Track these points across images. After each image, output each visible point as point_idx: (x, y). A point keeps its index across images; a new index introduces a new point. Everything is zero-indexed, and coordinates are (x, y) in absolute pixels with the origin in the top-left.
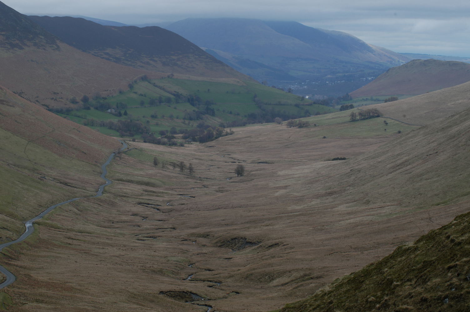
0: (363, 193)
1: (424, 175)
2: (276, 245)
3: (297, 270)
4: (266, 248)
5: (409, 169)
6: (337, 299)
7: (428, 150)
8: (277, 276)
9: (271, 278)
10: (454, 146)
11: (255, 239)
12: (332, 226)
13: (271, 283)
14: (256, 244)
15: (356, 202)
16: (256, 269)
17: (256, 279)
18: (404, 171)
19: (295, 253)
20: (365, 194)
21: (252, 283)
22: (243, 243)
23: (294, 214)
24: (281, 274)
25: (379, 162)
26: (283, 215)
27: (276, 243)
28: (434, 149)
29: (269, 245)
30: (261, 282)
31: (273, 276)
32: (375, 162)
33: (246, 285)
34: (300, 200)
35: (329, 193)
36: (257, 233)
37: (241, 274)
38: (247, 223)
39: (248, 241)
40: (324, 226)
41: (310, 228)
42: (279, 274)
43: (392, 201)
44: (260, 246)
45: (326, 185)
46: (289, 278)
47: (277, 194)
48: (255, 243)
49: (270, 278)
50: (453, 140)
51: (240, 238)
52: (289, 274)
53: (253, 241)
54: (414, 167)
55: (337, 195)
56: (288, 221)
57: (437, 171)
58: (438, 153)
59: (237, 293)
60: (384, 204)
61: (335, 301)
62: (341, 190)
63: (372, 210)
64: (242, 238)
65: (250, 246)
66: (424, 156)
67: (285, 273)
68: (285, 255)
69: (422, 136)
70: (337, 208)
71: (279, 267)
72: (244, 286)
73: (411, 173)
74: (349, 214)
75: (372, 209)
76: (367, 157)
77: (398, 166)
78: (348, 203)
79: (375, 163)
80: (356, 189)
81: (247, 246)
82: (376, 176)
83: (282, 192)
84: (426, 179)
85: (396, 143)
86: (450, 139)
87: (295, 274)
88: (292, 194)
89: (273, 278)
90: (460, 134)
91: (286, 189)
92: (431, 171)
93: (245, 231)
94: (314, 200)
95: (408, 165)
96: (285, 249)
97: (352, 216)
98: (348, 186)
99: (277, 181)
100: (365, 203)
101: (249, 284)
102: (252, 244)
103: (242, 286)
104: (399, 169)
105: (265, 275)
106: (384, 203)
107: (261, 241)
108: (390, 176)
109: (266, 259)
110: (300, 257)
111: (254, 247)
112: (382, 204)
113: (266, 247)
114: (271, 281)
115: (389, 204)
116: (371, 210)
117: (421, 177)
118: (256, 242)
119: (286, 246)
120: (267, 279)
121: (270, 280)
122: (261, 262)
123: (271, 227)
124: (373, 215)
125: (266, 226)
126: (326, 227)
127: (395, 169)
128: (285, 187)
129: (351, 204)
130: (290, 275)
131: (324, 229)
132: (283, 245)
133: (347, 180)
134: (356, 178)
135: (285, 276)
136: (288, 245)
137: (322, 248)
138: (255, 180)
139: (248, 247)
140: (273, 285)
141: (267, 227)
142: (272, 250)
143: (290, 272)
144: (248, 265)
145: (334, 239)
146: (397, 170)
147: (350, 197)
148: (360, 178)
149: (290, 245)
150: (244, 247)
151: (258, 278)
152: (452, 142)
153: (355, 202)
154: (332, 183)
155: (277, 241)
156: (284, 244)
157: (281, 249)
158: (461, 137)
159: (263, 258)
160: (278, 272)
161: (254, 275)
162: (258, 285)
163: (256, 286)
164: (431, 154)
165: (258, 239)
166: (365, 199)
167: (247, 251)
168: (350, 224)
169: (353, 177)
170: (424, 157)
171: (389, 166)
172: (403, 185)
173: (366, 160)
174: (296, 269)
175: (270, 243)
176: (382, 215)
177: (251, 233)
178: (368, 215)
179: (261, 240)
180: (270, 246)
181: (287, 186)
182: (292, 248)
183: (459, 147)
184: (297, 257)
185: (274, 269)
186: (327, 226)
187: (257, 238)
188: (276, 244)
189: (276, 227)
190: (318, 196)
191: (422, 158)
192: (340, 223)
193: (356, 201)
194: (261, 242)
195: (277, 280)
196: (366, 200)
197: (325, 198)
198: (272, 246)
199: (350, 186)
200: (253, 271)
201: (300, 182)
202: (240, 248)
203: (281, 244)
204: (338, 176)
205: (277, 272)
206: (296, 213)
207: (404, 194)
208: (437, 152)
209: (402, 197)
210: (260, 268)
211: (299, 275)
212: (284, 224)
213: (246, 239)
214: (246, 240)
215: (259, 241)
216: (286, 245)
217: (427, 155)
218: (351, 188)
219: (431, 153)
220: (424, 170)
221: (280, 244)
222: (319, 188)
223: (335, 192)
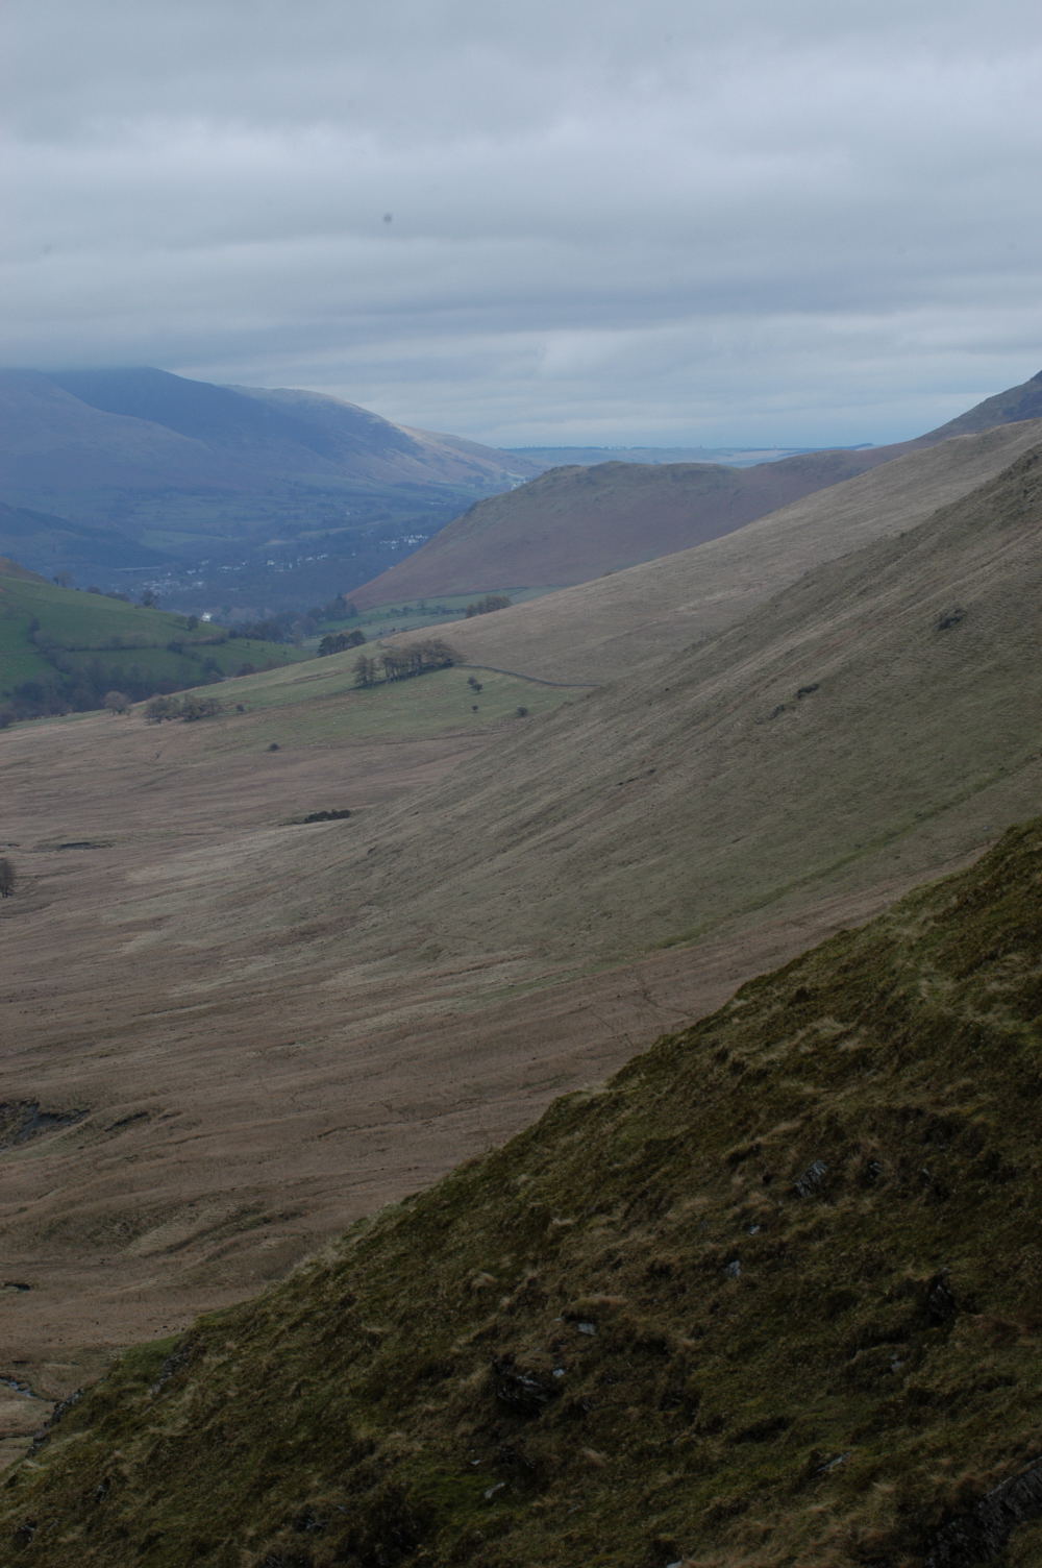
0: (414, 923)
1: (613, 851)
2: (139, 1119)
3: (216, 1197)
4: (106, 1131)
5: (563, 835)
6: (367, 1288)
7: (621, 764)
8: (150, 1221)
9: (131, 1231)
10: (709, 747)
11: (69, 1104)
12: (321, 1041)
13: (133, 1244)
14: (74, 1117)
15: (395, 957)
16: (80, 1202)
17: (83, 1237)
18: (547, 842)
19: (207, 1138)
20: (424, 926)
21: (68, 1249)
22: (30, 1121)
23: (192, 1009)
24: (163, 1214)
25: (463, 818)
26: (156, 1016)
27: (139, 1112)
28: (644, 762)
29: (116, 1120)
30: (99, 1244)
31: (137, 1224)
32: (449, 819)
33: (51, 1258)
34: (209, 961)
35: (303, 934)
36: (74, 1084)
37: (30, 1223)
38: (39, 1050)
39: (46, 1111)
40: (293, 1043)
41: (248, 1054)
42: (155, 1214)
43: (514, 944)
44: (86, 1124)
45: (289, 905)
46: (190, 1223)
47: (129, 948)
48: (68, 1116)
49: (128, 1229)
50: (703, 725)
51: (17, 1104)
52: (191, 1212)
53: (61, 1111)
54: (578, 827)
55: (331, 938)
56: (174, 1035)
57: (658, 833)
58: (656, 773)
59: (24, 1287)
60: (491, 955)
61: (360, 1295)
62: (341, 920)
63: (450, 978)
64: (23, 1103)
65: (52, 1129)
66: (609, 786)
67: (175, 1208)
68: (171, 1149)
69: (597, 721)
70: (333, 982)
71: (153, 1191)
72: (42, 1262)
73: (571, 845)
74: (374, 996)
75: (451, 974)
76: (421, 805)
77: (528, 824)
78: (367, 961)
79: (450, 823)
80: (391, 913)
81: (42, 1128)
82: (455, 864)
83: (145, 939)
84: (623, 864)
85: (513, 748)
86: (694, 724)
87: (208, 1211)
88: (179, 946)
89: (138, 1228)
90: (726, 704)
91: (160, 929)
92: (636, 836)
93: (32, 1077)
94: (254, 957)
95: (559, 821)
96: (172, 1128)
97: (385, 1004)
98: (364, 905)
99: (125, 903)
100: (423, 957)
101: (60, 1254)
102: (59, 1120)
103: (36, 1263)
104: (531, 834)
105: (111, 1220)
106: (488, 951)
107: (89, 1107)
108: (501, 861)
109: (109, 1168)
110: (219, 1152)
111: (66, 1131)
112: (483, 957)
113: (108, 1126)
114: (130, 1239)
115: (503, 953)
116: (445, 979)
117: (605, 859)
118: (73, 1114)
119: (172, 1120)
120: (118, 1232)
121: (130, 1237)
122: (93, 1177)
123: (118, 1060)
124: (453, 995)
125: (101, 1057)
126: (303, 1047)
127: (515, 838)
128: (157, 923)
129: (378, 963)
130: (194, 1215)
131: (294, 1055)
132: (161, 1115)
133: (361, 883)
134: (389, 874)
135: (177, 1220)
136: (179, 1114)
137: (292, 1116)
138: (54, 905)
139: (47, 1131)
140: (138, 1252)
141: (102, 1060)
142: (127, 1136)
143: (191, 1205)
144: (53, 1190)
145: (331, 1083)
146: (521, 840)
147: (373, 941)
148: (403, 873)
149: (184, 1115)
150: (35, 1133)
151: (88, 1232)
152: (699, 733)
153: (391, 954)
154: (309, 899)
155: (142, 1104)
156: (166, 1112)
157: (157, 1129)
158: (730, 714)
159: (101, 1164)
160: (154, 1206)
161: (72, 1225)
162: (90, 1255)
163: (83, 1260)
164: (632, 780)
165: (80, 1103)
166: (425, 945)
167: (43, 1144)
168: (380, 1030)
169: (378, 874)
170: (609, 790)
171: (494, 828)
172: (547, 887)
173: (417, 813)
174: (213, 1194)
175: (117, 1112)
176: (483, 992)
177: (52, 1083)
178: (438, 997)
179: (87, 1104)
180: (118, 1124)
181: (160, 919)
182: (194, 1124)
183: (726, 748)
184: (211, 1154)
185: (138, 1200)
186: (303, 1042)
187: (74, 1098)
188: (138, 1116)
189: (138, 1056)
190: (266, 946)
191: (602, 794)
192: (345, 1029)
193: (396, 952)
194: (88, 1111)
195: (153, 1234)
196: (428, 948)
197: (289, 949)
198: (125, 1121)
199: (369, 903)
200: (71, 1211)
201: (202, 902)
202: (21, 1135)
203: (154, 1115)
204: (328, 872)
205: (149, 1207)
206: (197, 1008)
207: (554, 919)
208: (652, 771)
209: (546, 929)
210: (91, 1200)
211: (224, 1213)
212: (159, 1046)
213: (38, 1104)
214: (39, 1110)
215: (81, 1108)
216: (173, 1115)
217: (621, 784)
218: (376, 910)
219: (634, 775)
220: (612, 834)
221: (150, 1114)
222: (270, 918)
223: (323, 929)
